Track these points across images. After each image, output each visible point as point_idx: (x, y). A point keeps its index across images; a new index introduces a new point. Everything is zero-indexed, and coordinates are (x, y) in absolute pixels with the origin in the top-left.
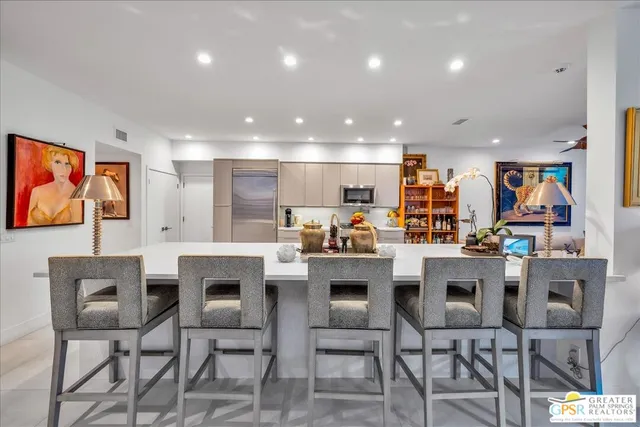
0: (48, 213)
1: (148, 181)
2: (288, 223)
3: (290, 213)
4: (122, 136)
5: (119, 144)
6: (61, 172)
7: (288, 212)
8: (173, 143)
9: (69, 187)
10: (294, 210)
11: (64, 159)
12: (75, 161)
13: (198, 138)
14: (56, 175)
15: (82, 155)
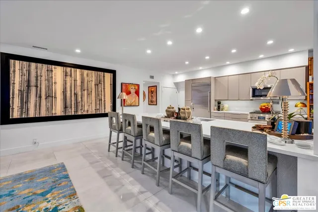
0: (130, 102)
1: (162, 92)
2: (219, 109)
3: (220, 103)
4: (152, 77)
5: (151, 80)
6: (133, 91)
7: (219, 103)
8: (174, 76)
9: (135, 95)
10: (222, 102)
11: (134, 87)
12: (137, 88)
13: (181, 72)
14: (132, 92)
15: (138, 85)
